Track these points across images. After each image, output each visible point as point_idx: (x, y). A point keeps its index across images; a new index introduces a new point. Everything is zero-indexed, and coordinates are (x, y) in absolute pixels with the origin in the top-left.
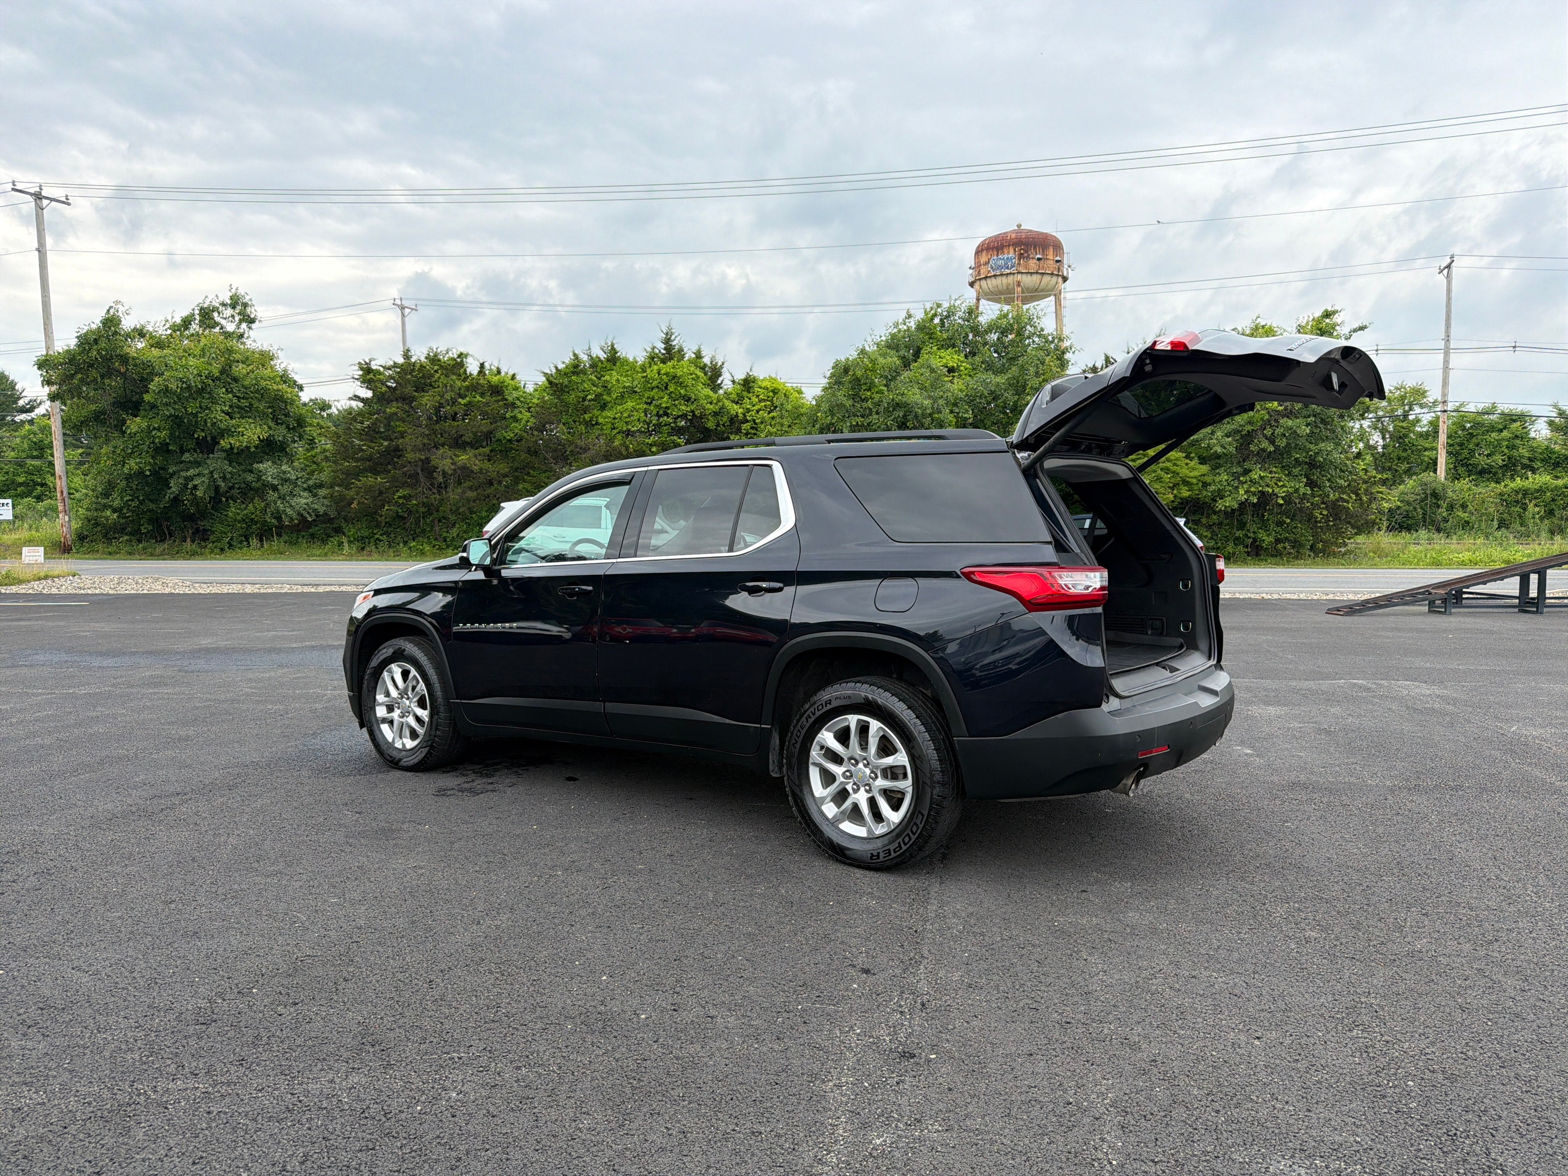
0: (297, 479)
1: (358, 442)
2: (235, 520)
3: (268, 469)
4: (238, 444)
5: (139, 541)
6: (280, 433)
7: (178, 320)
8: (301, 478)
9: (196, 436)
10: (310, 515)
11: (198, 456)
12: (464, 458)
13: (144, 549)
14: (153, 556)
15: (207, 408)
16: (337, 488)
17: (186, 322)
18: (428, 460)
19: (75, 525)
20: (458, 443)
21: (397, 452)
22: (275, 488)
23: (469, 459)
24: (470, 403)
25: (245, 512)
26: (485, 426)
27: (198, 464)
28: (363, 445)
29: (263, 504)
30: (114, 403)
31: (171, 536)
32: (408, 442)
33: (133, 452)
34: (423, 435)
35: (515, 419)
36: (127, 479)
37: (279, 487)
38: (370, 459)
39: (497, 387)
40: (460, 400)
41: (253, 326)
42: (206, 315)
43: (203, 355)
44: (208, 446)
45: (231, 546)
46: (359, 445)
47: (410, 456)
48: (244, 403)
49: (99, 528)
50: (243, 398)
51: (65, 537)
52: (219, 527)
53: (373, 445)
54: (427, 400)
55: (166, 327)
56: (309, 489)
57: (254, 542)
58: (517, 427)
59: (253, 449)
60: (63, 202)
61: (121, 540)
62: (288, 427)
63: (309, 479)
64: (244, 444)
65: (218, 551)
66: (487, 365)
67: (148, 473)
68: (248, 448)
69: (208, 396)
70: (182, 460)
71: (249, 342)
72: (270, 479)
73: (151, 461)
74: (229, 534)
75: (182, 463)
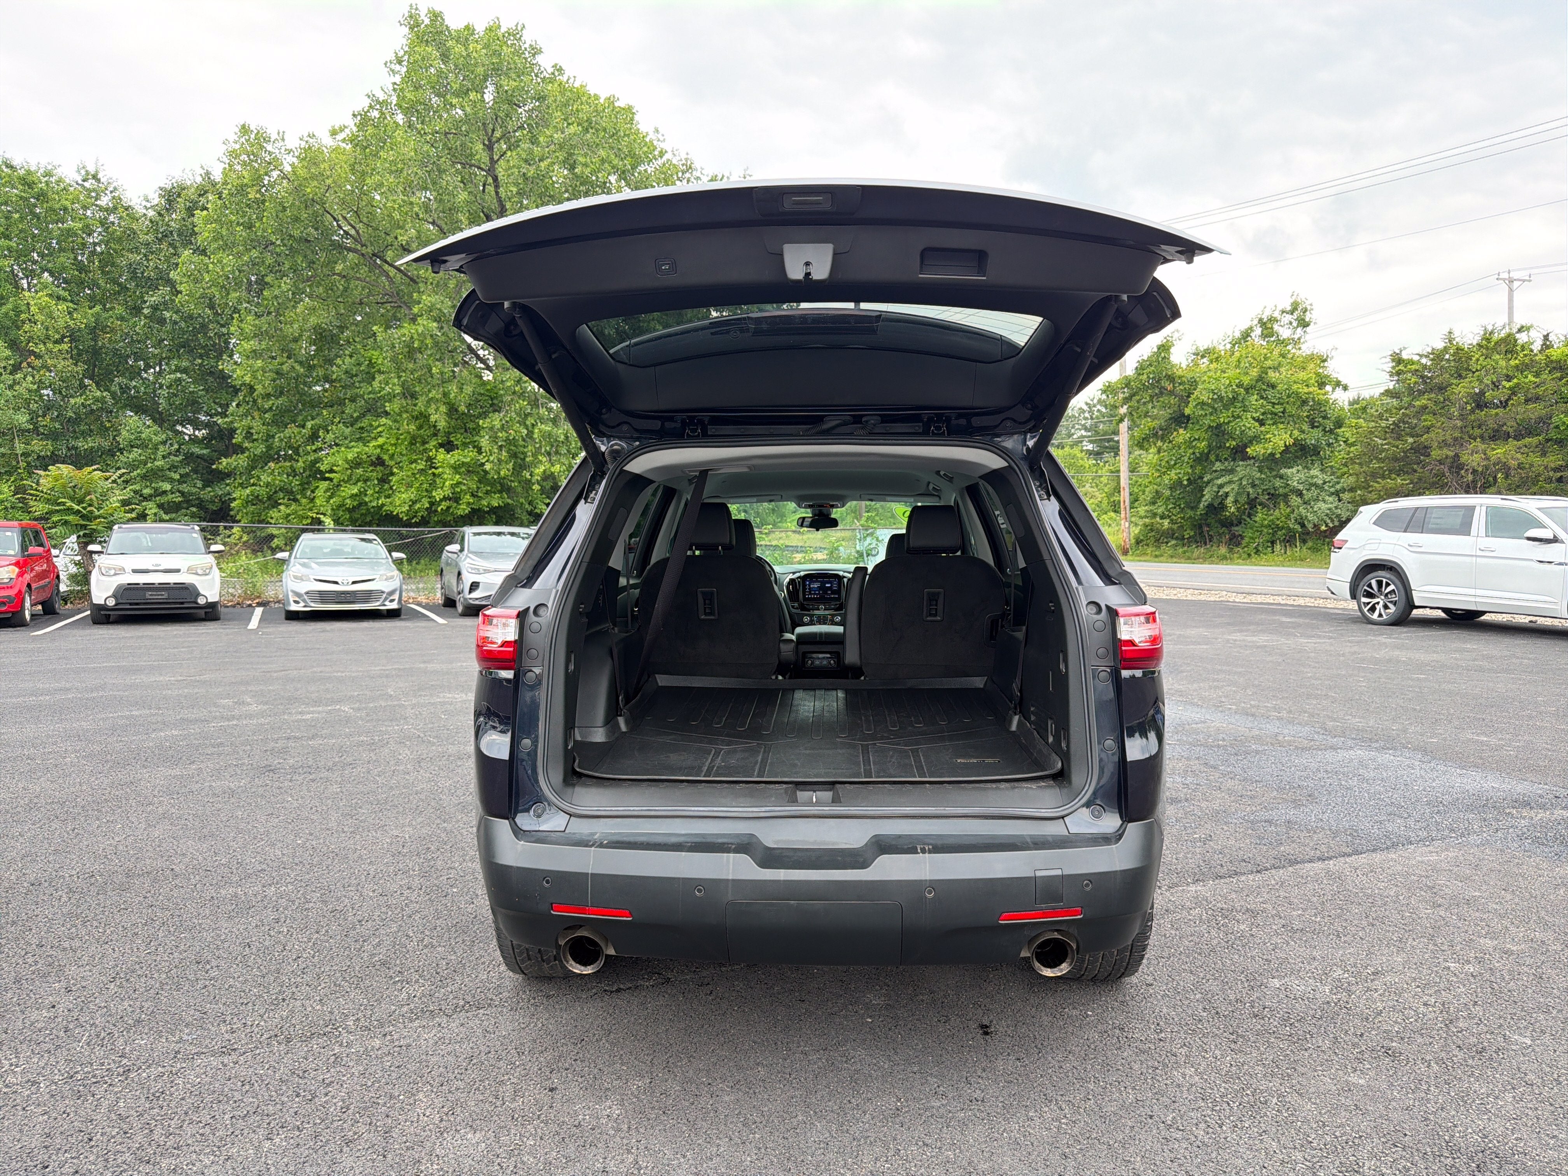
0: (1325, 483)
1: (1380, 441)
2: (1262, 526)
3: (1295, 475)
4: (1263, 451)
5: (1184, 545)
6: (1312, 437)
7: (1238, 335)
8: (1329, 482)
10: (1332, 521)
11: (1228, 465)
12: (1500, 451)
13: (1184, 552)
14: (1189, 559)
15: (1239, 417)
16: (1359, 492)
17: (1246, 335)
18: (1457, 456)
19: (1136, 530)
20: (1497, 435)
21: (1423, 450)
22: (1300, 494)
23: (1504, 453)
24: (1518, 385)
25: (1271, 518)
26: (1535, 411)
27: (1232, 471)
28: (1386, 444)
29: (1288, 510)
30: (1170, 419)
31: (1210, 541)
32: (1432, 438)
33: (1175, 464)
34: (1455, 427)
36: (1171, 488)
37: (1304, 492)
38: (1393, 459)
39: (1558, 361)
40: (1504, 383)
41: (1308, 329)
42: (1267, 326)
43: (1237, 367)
44: (1240, 453)
45: (1257, 552)
46: (1382, 445)
47: (1435, 454)
48: (1279, 409)
49: (1153, 534)
50: (1278, 404)
51: (1124, 541)
52: (1248, 534)
53: (1398, 443)
54: (1462, 389)
56: (1337, 493)
57: (1278, 547)
59: (1278, 455)
61: (1169, 544)
62: (1324, 430)
63: (1338, 483)
64: (1269, 451)
65: (1246, 556)
66: (1554, 337)
67: (1185, 483)
68: (1272, 455)
69: (1239, 405)
70: (1214, 469)
71: (1303, 347)
72: (1295, 484)
73: (1190, 471)
74: (1257, 540)
75: (1216, 471)
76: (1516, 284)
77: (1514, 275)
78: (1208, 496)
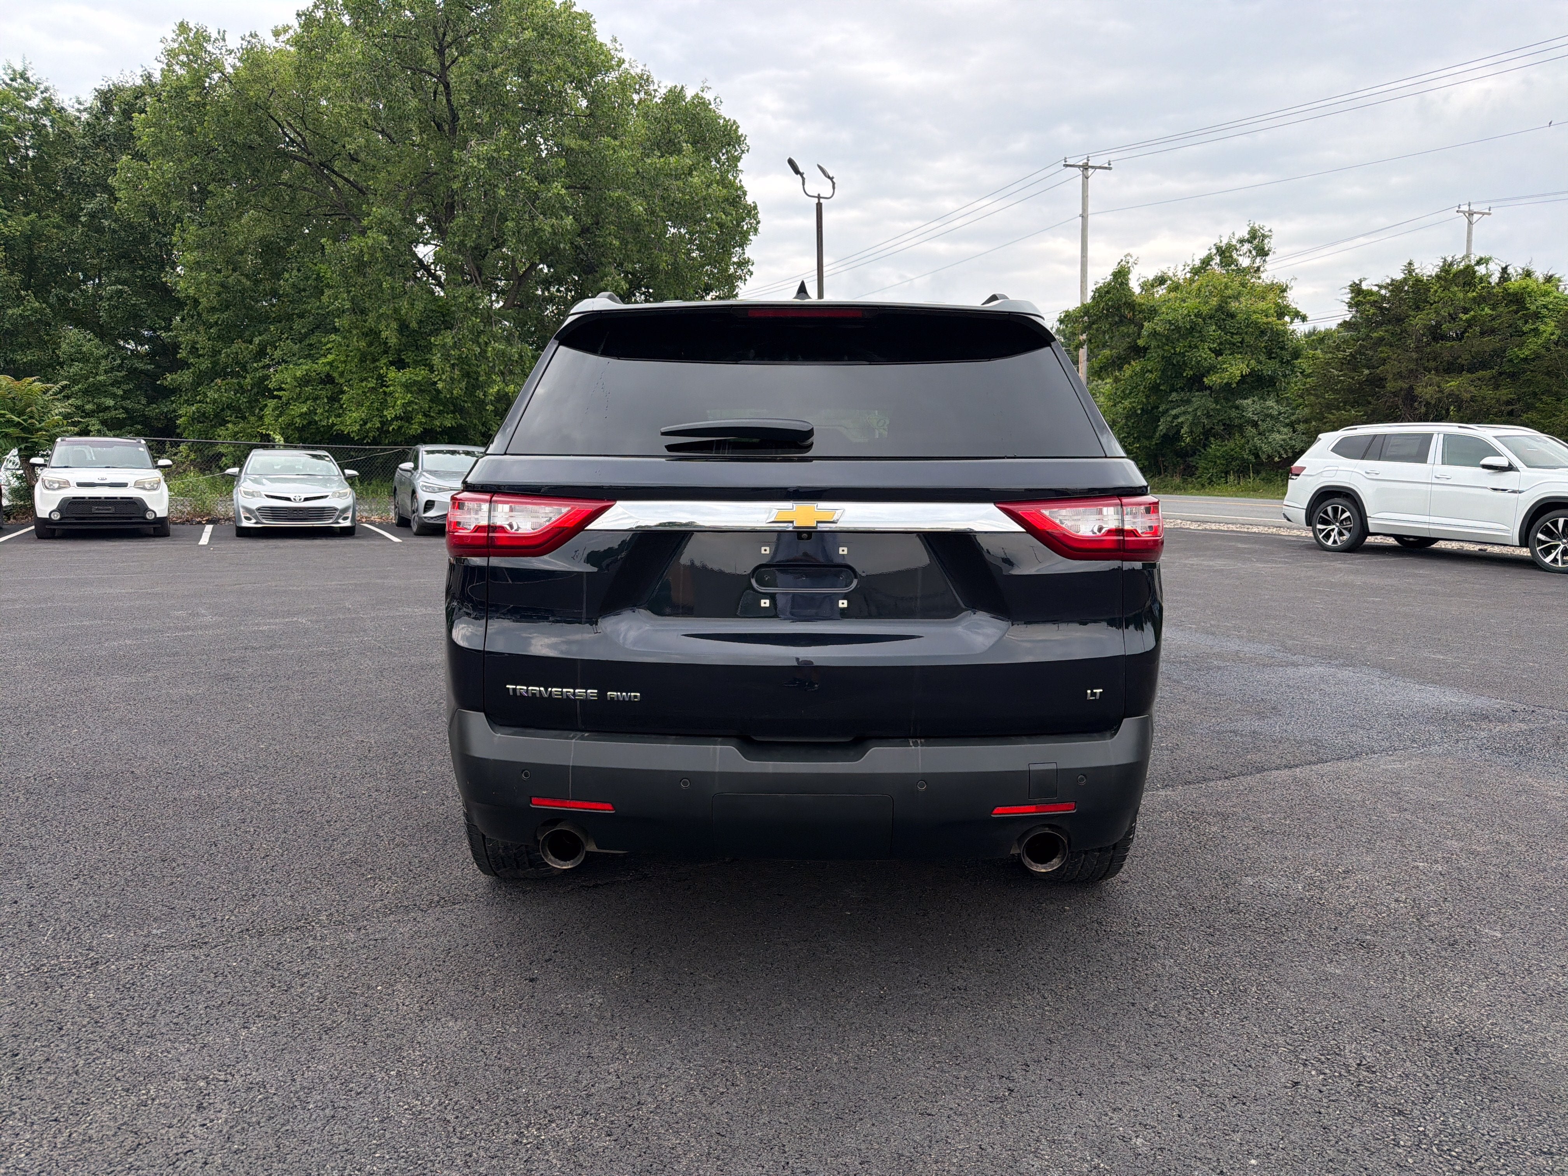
0: (1280, 414)
1: (1336, 373)
2: (1216, 457)
3: (1250, 405)
4: (1219, 381)
6: (1269, 368)
7: (1197, 263)
8: (1285, 413)
9: (1185, 375)
10: (1286, 452)
11: (1184, 395)
12: (1452, 384)
15: (1196, 347)
16: (1315, 421)
17: (1206, 262)
18: (1411, 388)
20: (1452, 368)
21: (1378, 382)
22: (1255, 425)
23: (1458, 386)
24: (1474, 317)
25: (1225, 448)
26: (1490, 343)
27: (1188, 402)
28: (1342, 375)
29: (1243, 441)
30: (1129, 348)
31: (1164, 472)
32: (1388, 370)
33: (1130, 393)
34: (1410, 360)
35: (1536, 332)
36: (1126, 418)
37: (1259, 423)
38: (1351, 391)
39: (1515, 294)
40: (1461, 315)
41: (1268, 258)
42: (1225, 253)
43: (1198, 296)
44: (1196, 382)
45: (1211, 482)
46: (1338, 376)
47: (1390, 386)
48: (1237, 339)
50: (1236, 334)
52: (1202, 464)
53: (1353, 374)
54: (1419, 321)
55: (1186, 271)
56: (1292, 425)
57: (1231, 478)
58: (1533, 345)
59: (1234, 385)
60: (1106, 168)
62: (1282, 362)
63: (1293, 414)
64: (1225, 381)
65: (1200, 487)
66: (1510, 270)
67: (1140, 412)
68: (1228, 384)
69: (1197, 335)
70: (1170, 399)
71: (1263, 276)
72: (1250, 415)
73: (1145, 401)
74: (1211, 470)
75: (1172, 401)
76: (1476, 217)
77: (1474, 208)
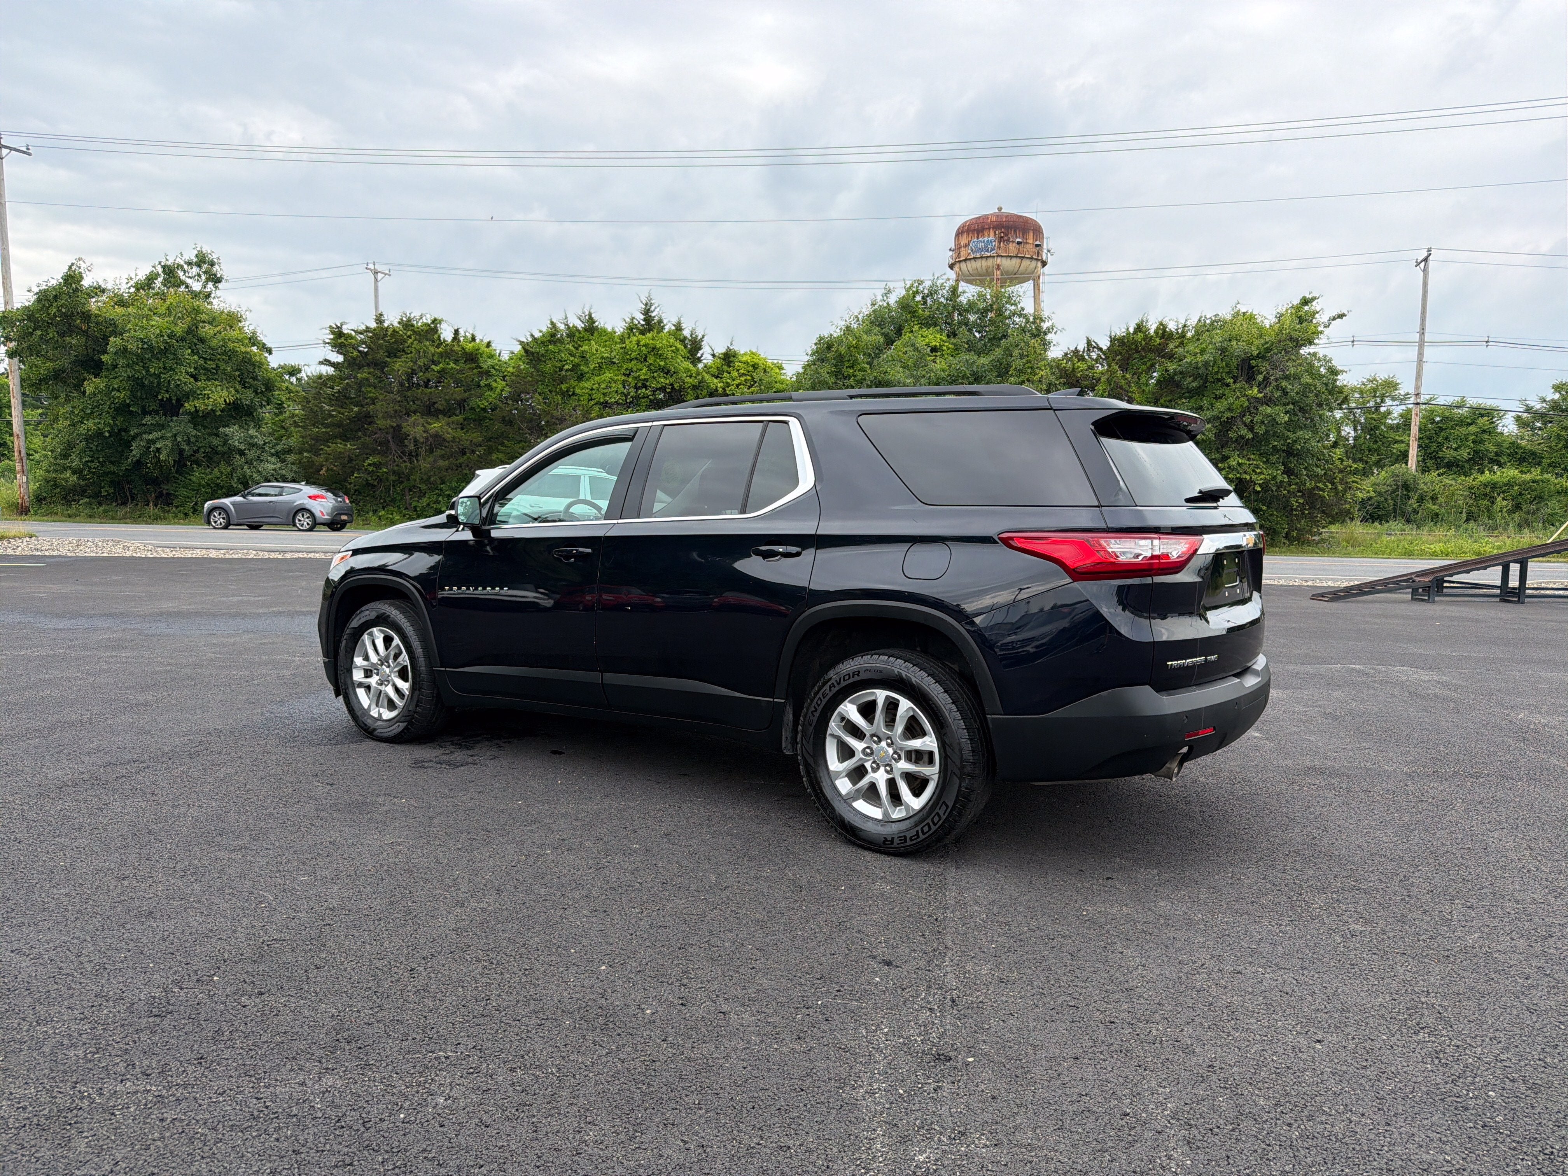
0: (265, 444)
1: (327, 408)
2: (200, 485)
3: (235, 433)
4: (203, 407)
5: (100, 504)
6: (247, 397)
7: (142, 278)
8: (269, 443)
9: (160, 397)
11: (160, 419)
12: (436, 426)
13: (105, 511)
14: (114, 519)
15: (171, 369)
16: (305, 454)
17: (151, 279)
18: (399, 427)
19: (33, 486)
20: (430, 411)
21: (367, 418)
22: (242, 453)
23: (441, 427)
24: (443, 370)
25: (210, 477)
26: (458, 393)
27: (161, 427)
28: (333, 411)
29: (229, 469)
30: (75, 362)
31: (133, 499)
32: (376, 409)
33: (92, 413)
34: (394, 401)
35: (489, 387)
36: (86, 440)
37: (247, 451)
38: (339, 425)
39: (471, 354)
40: (433, 367)
41: (220, 285)
42: (171, 273)
43: (168, 314)
44: (172, 408)
45: (195, 511)
46: (329, 411)
47: (381, 423)
48: (211, 365)
49: (58, 490)
50: (210, 360)
51: (22, 499)
52: (183, 492)
53: (343, 410)
54: (399, 367)
55: (129, 285)
56: (277, 455)
58: (491, 396)
59: (218, 413)
60: (24, 152)
61: (81, 502)
62: (256, 391)
63: (277, 444)
64: (210, 408)
65: (182, 516)
66: (462, 332)
67: (107, 434)
68: (213, 411)
69: (171, 357)
70: (144, 422)
71: (215, 302)
72: (236, 443)
73: (111, 422)
74: (194, 499)
75: (144, 425)
76: (380, 276)
77: (379, 268)
78: (136, 451)
